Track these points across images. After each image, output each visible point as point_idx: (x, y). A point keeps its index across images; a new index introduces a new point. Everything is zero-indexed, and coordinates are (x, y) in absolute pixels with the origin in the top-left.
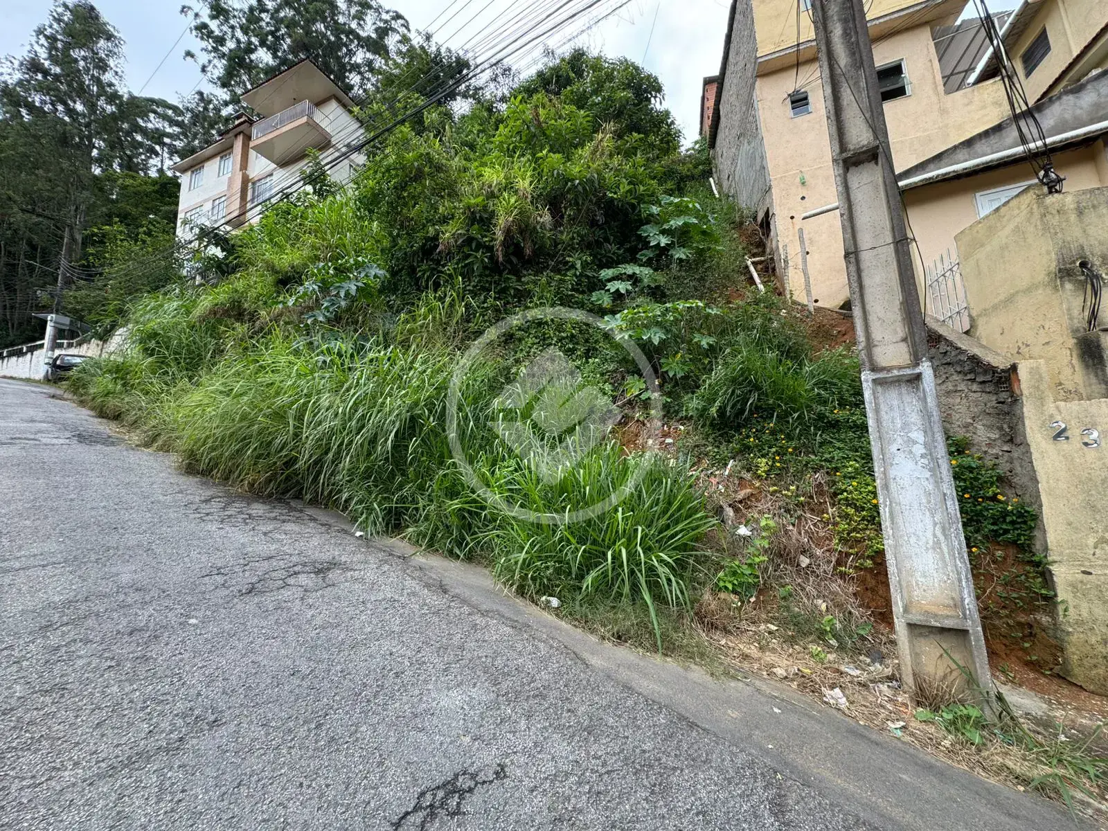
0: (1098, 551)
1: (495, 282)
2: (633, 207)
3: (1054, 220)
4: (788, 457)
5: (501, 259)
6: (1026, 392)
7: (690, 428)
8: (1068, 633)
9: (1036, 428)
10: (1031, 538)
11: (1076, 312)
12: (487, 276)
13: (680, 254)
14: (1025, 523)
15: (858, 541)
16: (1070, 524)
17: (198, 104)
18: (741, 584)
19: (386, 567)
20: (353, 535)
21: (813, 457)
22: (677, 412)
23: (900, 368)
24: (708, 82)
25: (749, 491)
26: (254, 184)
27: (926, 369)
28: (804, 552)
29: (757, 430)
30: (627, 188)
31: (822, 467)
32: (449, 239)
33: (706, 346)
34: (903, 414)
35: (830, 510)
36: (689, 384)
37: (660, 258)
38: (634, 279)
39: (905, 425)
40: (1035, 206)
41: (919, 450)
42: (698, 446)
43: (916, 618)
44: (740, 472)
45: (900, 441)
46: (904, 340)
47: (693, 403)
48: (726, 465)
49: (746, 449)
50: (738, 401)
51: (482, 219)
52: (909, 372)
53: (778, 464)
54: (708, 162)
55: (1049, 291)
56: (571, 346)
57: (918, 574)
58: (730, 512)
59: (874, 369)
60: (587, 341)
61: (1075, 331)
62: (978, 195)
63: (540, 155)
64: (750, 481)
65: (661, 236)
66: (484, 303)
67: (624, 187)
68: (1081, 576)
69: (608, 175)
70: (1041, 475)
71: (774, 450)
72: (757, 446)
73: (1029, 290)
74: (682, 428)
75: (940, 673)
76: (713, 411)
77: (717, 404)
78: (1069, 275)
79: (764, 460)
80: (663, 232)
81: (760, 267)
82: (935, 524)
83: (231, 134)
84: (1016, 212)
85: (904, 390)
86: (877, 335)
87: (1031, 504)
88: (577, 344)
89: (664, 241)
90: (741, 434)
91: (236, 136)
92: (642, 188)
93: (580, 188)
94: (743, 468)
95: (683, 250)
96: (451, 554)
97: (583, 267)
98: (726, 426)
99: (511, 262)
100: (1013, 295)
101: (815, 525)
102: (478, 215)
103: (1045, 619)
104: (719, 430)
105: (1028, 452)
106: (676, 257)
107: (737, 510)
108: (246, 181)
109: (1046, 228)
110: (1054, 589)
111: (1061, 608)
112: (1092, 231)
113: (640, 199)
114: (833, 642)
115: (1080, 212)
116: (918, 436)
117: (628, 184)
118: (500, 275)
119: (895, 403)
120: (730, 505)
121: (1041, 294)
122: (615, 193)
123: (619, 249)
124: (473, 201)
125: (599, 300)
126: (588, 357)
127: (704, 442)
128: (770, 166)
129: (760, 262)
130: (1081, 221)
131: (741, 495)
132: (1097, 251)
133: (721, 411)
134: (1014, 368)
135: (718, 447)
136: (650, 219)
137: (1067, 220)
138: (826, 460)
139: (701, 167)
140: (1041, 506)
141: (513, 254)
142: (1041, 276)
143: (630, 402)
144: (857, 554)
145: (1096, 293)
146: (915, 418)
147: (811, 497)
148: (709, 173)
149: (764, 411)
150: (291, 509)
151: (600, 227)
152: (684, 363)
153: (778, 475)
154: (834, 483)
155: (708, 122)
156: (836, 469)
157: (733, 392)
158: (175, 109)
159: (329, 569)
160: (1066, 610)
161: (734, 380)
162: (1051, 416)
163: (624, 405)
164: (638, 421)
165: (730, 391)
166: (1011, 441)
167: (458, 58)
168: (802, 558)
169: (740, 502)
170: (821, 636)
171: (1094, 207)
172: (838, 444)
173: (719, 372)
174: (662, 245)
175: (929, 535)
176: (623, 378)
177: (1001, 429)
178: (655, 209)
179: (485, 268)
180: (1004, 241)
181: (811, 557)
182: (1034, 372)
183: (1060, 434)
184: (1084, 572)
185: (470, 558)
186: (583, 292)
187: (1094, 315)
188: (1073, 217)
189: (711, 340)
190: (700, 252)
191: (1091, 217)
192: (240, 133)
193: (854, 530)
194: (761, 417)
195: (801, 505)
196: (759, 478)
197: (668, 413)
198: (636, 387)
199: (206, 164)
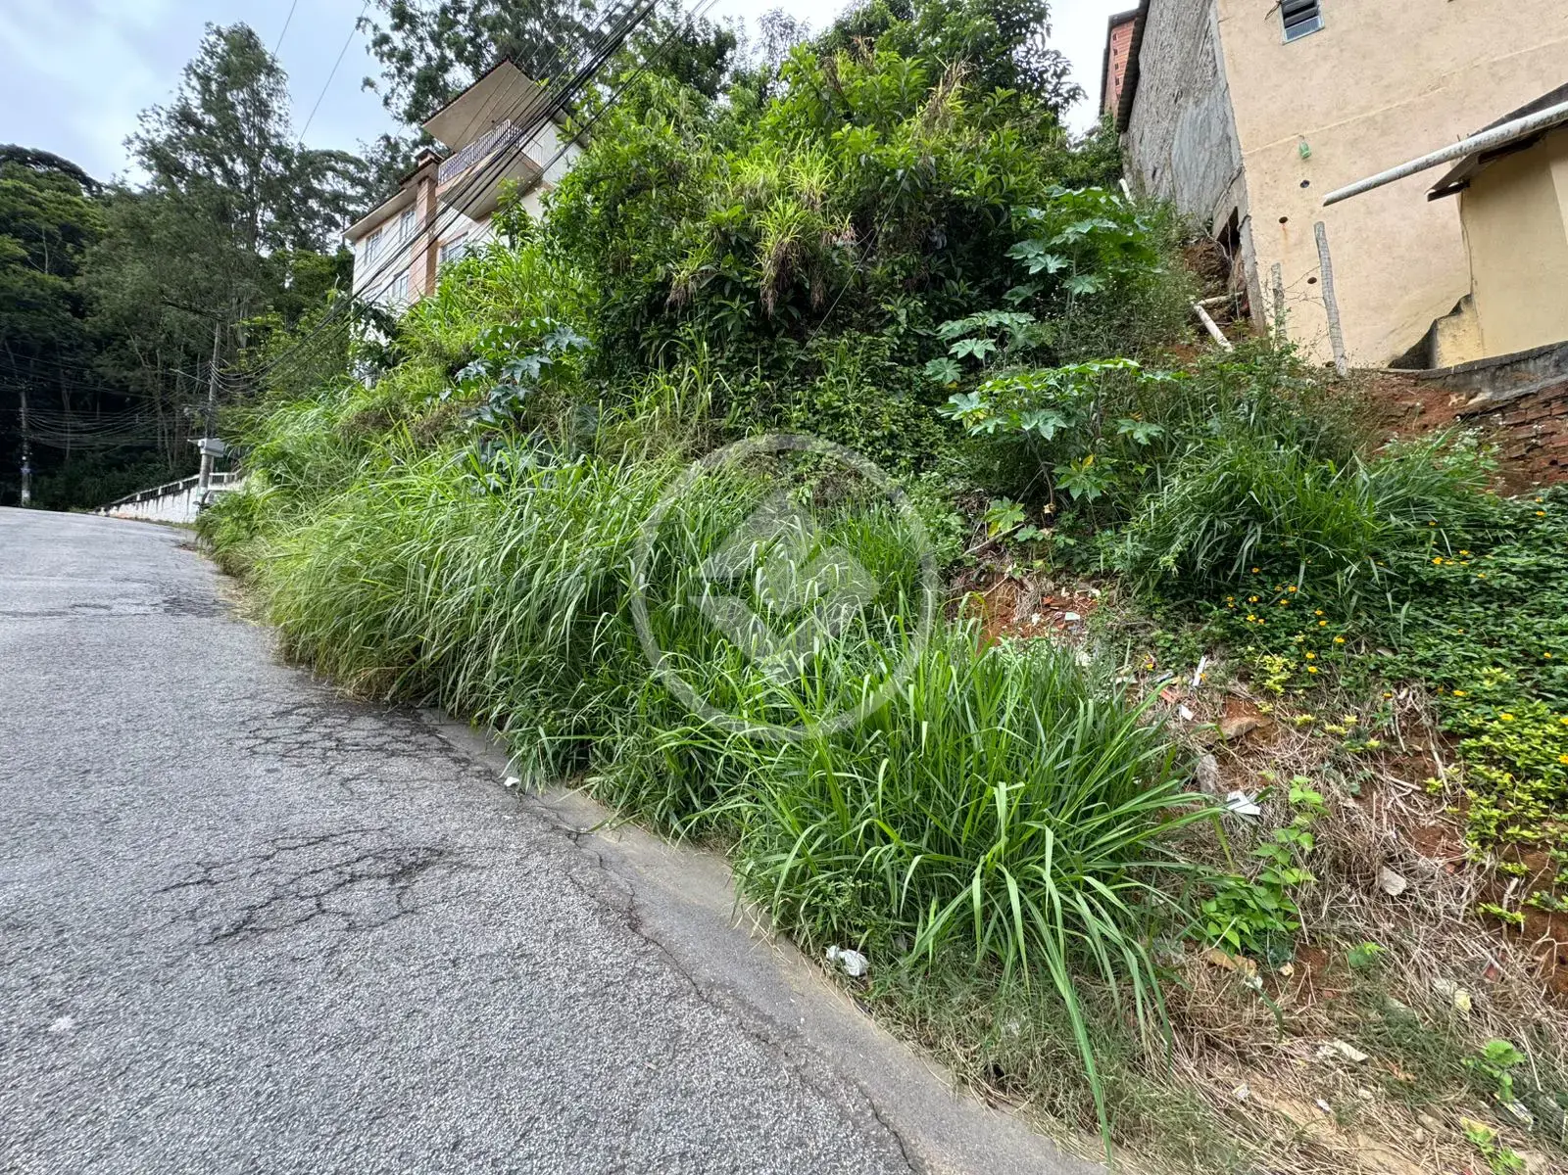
1: (763, 351)
2: (997, 213)
4: (1333, 653)
5: (771, 309)
7: (1114, 593)
12: (749, 341)
13: (1083, 286)
15: (1525, 846)
17: (384, 153)
18: (1260, 933)
19: (537, 859)
20: (500, 782)
21: (1389, 655)
22: (1085, 564)
24: (1116, 23)
25: (1246, 720)
26: (444, 248)
28: (1390, 860)
29: (1260, 600)
30: (988, 178)
31: (1414, 676)
32: (686, 280)
33: (1144, 441)
35: (1441, 770)
36: (1112, 513)
37: (1047, 297)
38: (999, 334)
42: (1131, 628)
44: (1224, 681)
47: (1122, 548)
48: (1193, 666)
49: (1240, 635)
50: (1219, 543)
51: (740, 244)
53: (1313, 669)
54: (1117, 153)
56: (890, 452)
58: (1209, 763)
60: (917, 444)
63: (837, 135)
64: (1249, 700)
65: (1049, 257)
66: (744, 385)
67: (983, 176)
69: (954, 158)
71: (1300, 638)
72: (1260, 630)
74: (1097, 592)
76: (1168, 560)
77: (1177, 547)
79: (1280, 660)
80: (1051, 251)
81: (1217, 312)
83: (414, 180)
88: (900, 448)
89: (1053, 265)
90: (1225, 605)
91: (420, 183)
92: (1013, 179)
93: (905, 184)
94: (1232, 673)
95: (1088, 279)
96: (664, 828)
97: (910, 321)
98: (1189, 589)
99: (791, 318)
101: (1407, 799)
102: (733, 240)
104: (1174, 598)
106: (1077, 291)
107: (1223, 759)
108: (434, 245)
113: (1011, 197)
114: (1517, 1109)
117: (990, 173)
118: (772, 336)
120: (1209, 748)
122: (966, 188)
123: (970, 288)
124: (725, 214)
125: (937, 373)
126: (918, 471)
127: (1143, 620)
128: (1242, 132)
129: (1220, 306)
131: (1231, 728)
133: (1185, 561)
135: (1175, 631)
136: (1028, 231)
138: (1422, 663)
139: (1103, 165)
141: (793, 303)
143: (995, 547)
144: (1528, 876)
147: (1393, 739)
148: (1118, 173)
149: (1277, 562)
150: (419, 728)
151: (939, 254)
152: (1099, 475)
153: (1311, 690)
154: (1447, 712)
155: (1116, 90)
156: (1450, 684)
157: (1210, 524)
158: (356, 162)
159: (425, 865)
161: (1208, 503)
163: (984, 551)
164: (1011, 579)
165: (1204, 522)
167: (718, 33)
168: (1387, 874)
169: (1231, 742)
170: (1485, 1089)
172: (1446, 630)
173: (1176, 489)
174: (1051, 271)
176: (981, 505)
178: (1036, 214)
179: (748, 328)
181: (1409, 873)
185: (698, 838)
186: (910, 363)
189: (1154, 430)
190: (1122, 279)
192: (424, 179)
193: (1514, 820)
194: (1267, 573)
195: (1371, 755)
196: (1269, 694)
197: (1067, 566)
198: (1006, 518)
199: (385, 228)
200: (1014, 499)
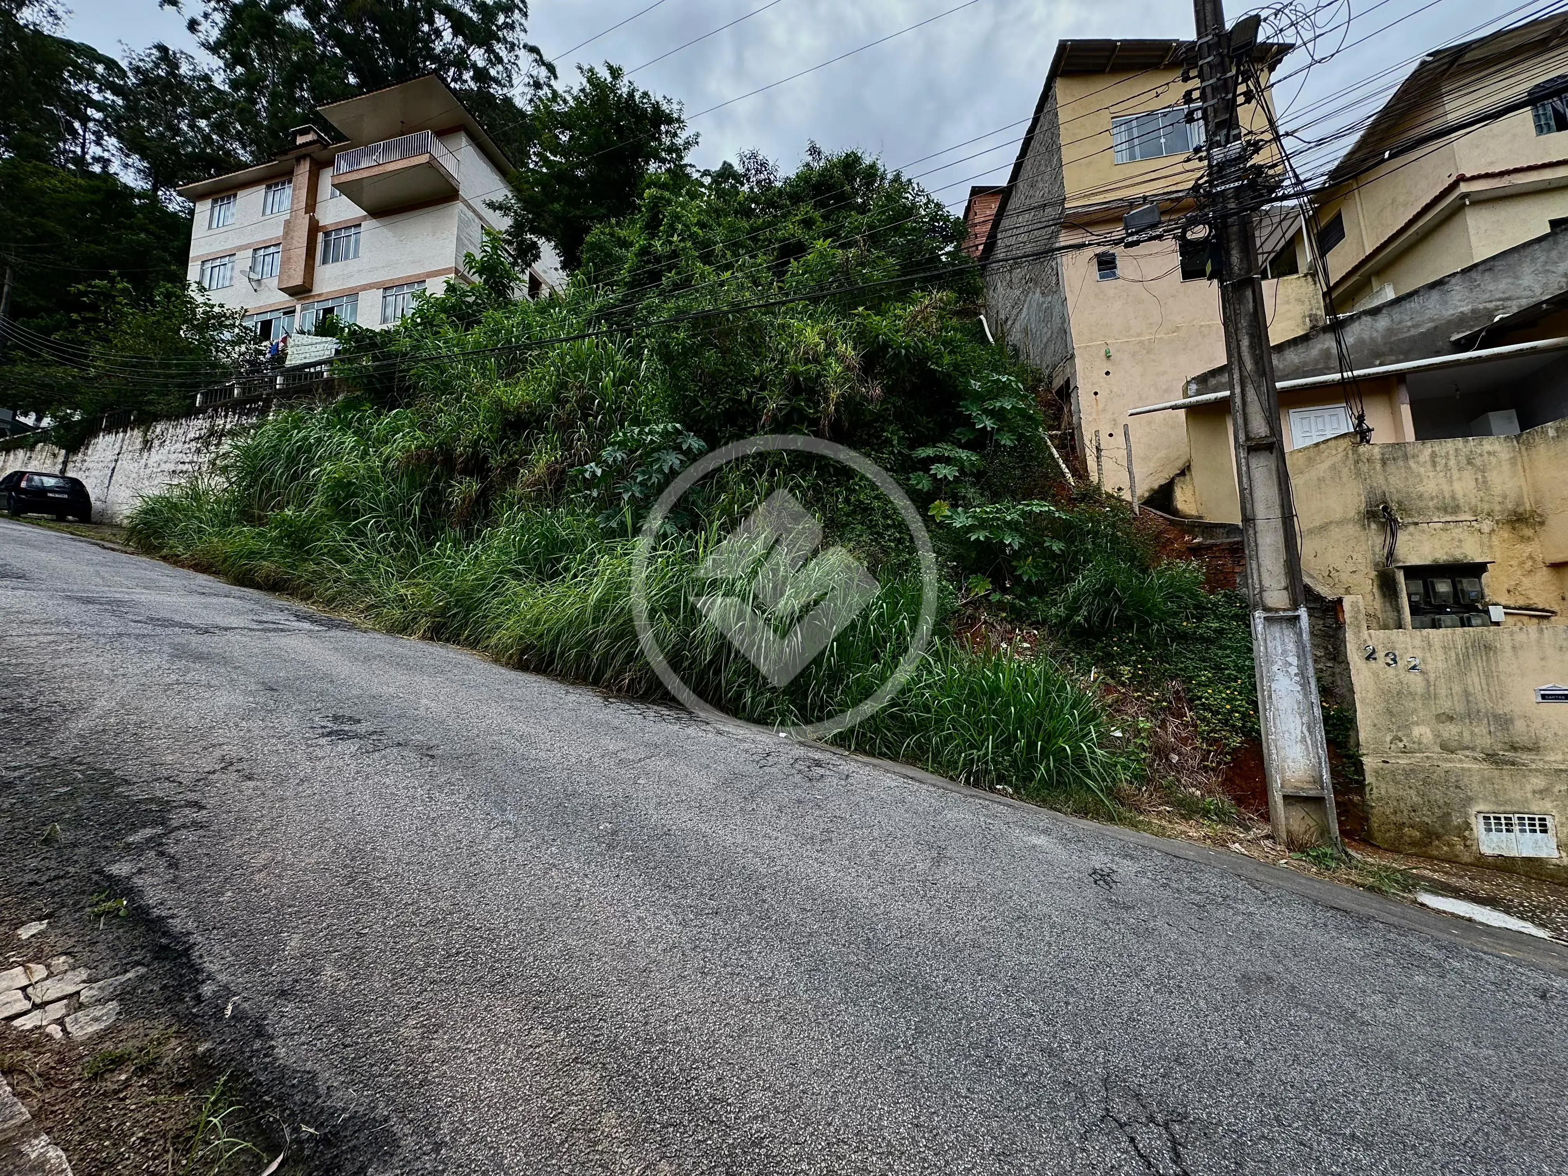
0: (1393, 746)
2: (954, 380)
3: (1365, 468)
4: (1147, 665)
5: (827, 434)
6: (1348, 621)
7: (1046, 633)
8: (1372, 807)
9: (1354, 651)
10: (1348, 737)
11: (1377, 549)
13: (1006, 440)
14: (1342, 725)
15: (1216, 740)
16: (1375, 725)
18: (1135, 776)
21: (1168, 666)
22: (1029, 617)
23: (1284, 610)
24: (981, 190)
25: (1115, 696)
26: (327, 234)
27: (1303, 612)
28: (1174, 750)
29: (1118, 640)
30: (949, 359)
31: (1178, 675)
32: (774, 409)
33: (1058, 552)
34: (1283, 643)
35: (1188, 714)
38: (960, 464)
39: (1284, 652)
40: (1350, 452)
41: (1294, 670)
42: (1059, 652)
43: (1289, 791)
44: (1104, 678)
45: (1280, 663)
46: (1286, 588)
48: (1090, 671)
49: (1110, 656)
50: (1102, 611)
51: (806, 388)
52: (1290, 613)
53: (1140, 672)
55: (1358, 528)
57: (1289, 761)
59: (1266, 609)
61: (1377, 565)
62: (1291, 411)
64: (1115, 687)
65: (985, 417)
67: (945, 358)
68: (1381, 765)
69: (930, 343)
70: (1357, 688)
71: (1134, 658)
72: (1118, 654)
73: (1341, 523)
74: (1037, 632)
75: (1303, 830)
76: (1080, 619)
77: (1083, 613)
78: (1374, 517)
79: (1127, 668)
80: (988, 414)
81: (1056, 440)
82: (1303, 724)
83: (291, 156)
84: (1334, 452)
85: (1284, 626)
86: (1266, 583)
87: (1348, 710)
88: (904, 533)
89: (989, 424)
90: (1102, 642)
91: (299, 160)
94: (1107, 674)
95: (1007, 435)
97: (900, 444)
100: (1327, 524)
101: (1177, 727)
102: (802, 384)
103: (1356, 798)
104: (1080, 637)
105: (1348, 669)
106: (1002, 443)
107: (1108, 714)
108: (314, 228)
109: (1358, 474)
110: (1364, 775)
111: (1367, 789)
112: (1392, 480)
114: (1215, 818)
115: (1384, 462)
116: (1294, 660)
117: (950, 354)
119: (1277, 635)
121: (1352, 530)
122: (937, 365)
123: (931, 423)
124: (799, 368)
125: (919, 483)
127: (1062, 648)
128: (1074, 332)
129: (1058, 436)
130: (1384, 471)
131: (1109, 699)
132: (1395, 498)
134: (1340, 601)
135: (1079, 654)
136: (970, 395)
137: (1374, 469)
138: (1181, 669)
140: (1355, 711)
142: (1352, 514)
143: (973, 602)
144: (1216, 751)
145: (1393, 535)
146: (1291, 647)
147: (1171, 703)
149: (1125, 623)
152: (1035, 567)
153: (1140, 682)
154: (1189, 690)
156: (1191, 678)
157: (1098, 603)
160: (1371, 790)
161: (1096, 593)
162: (1365, 641)
163: (967, 604)
164: (986, 622)
165: (1095, 602)
166: (1334, 659)
168: (1172, 755)
169: (1110, 706)
171: (1394, 459)
172: (1189, 655)
174: (989, 428)
175: (1298, 732)
176: (956, 574)
177: (1326, 648)
178: (976, 385)
180: (1322, 474)
181: (1179, 754)
182: (1354, 605)
183: (1371, 657)
184: (1384, 762)
186: (897, 471)
187: (1391, 554)
188: (1378, 466)
189: (1061, 545)
191: (1391, 467)
192: (304, 157)
193: (1212, 731)
194: (1121, 627)
195: (1163, 709)
196: (1123, 684)
197: (1018, 617)
198: (981, 587)
199: (240, 194)
200: (984, 574)
